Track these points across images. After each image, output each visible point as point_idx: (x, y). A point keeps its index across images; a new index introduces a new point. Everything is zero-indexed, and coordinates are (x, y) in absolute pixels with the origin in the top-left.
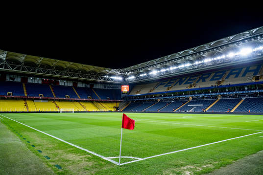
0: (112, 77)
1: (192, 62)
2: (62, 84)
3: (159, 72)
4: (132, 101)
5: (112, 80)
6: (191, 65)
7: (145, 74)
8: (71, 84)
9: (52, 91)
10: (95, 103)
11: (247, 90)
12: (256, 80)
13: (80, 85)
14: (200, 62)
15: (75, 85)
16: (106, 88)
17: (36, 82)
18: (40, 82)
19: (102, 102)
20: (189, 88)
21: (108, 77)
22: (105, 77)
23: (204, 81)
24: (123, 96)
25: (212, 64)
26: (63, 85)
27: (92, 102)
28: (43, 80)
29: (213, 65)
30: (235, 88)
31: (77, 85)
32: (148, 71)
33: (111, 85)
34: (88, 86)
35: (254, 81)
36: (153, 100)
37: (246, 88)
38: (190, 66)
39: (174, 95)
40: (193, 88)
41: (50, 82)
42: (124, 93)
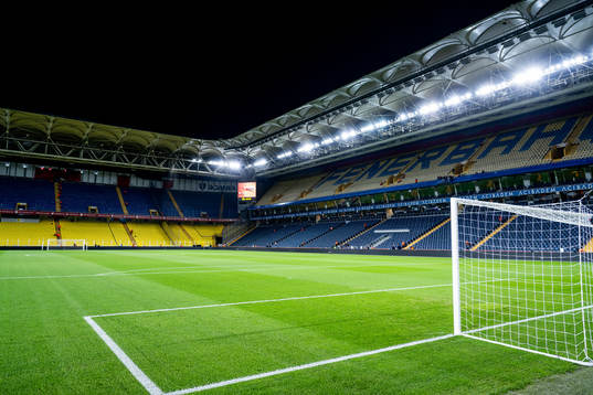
0: (211, 163)
1: (390, 114)
2: (88, 178)
3: (317, 145)
4: (263, 222)
5: (213, 168)
6: (389, 123)
7: (289, 154)
8: (113, 181)
9: (57, 195)
10: (166, 226)
11: (530, 187)
12: (554, 158)
13: (135, 182)
14: (411, 115)
15: (123, 182)
16: (206, 190)
17: (20, 174)
18: (30, 174)
19: (188, 223)
20: (386, 185)
21: (200, 161)
22: (194, 161)
23: (425, 166)
24: (241, 208)
25: (438, 118)
26: (92, 181)
27: (159, 223)
28: (38, 170)
29: (442, 121)
30: (497, 184)
31: (129, 181)
32: (293, 145)
33: (217, 183)
34: (159, 185)
35: (548, 160)
36: (305, 218)
37: (527, 183)
38: (388, 128)
39: (351, 206)
40: (395, 184)
41: (57, 174)
42: (245, 202)
